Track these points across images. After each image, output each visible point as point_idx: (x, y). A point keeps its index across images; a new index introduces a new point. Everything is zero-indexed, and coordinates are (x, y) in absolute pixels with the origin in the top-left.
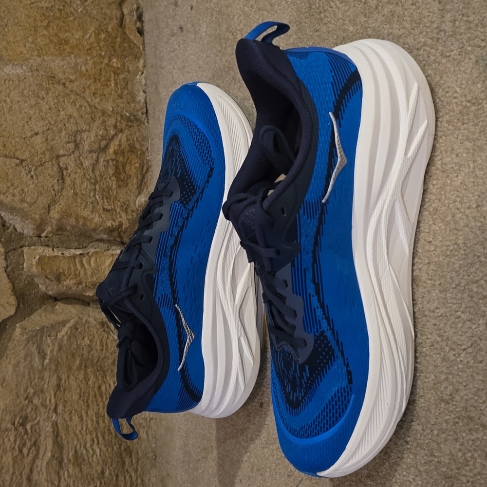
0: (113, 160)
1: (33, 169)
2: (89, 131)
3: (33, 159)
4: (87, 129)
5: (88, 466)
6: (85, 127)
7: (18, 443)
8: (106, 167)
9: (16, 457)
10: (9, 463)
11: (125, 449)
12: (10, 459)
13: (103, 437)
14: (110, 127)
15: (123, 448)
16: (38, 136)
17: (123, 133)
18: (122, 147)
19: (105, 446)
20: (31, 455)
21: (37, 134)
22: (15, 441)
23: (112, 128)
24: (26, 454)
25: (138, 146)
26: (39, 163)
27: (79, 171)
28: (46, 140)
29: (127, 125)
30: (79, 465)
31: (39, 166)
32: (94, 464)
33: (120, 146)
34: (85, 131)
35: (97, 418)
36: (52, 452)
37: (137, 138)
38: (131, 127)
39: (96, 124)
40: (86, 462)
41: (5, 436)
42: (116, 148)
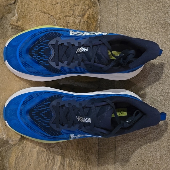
0: (86, 21)
1: (56, 21)
2: (79, 6)
3: (56, 16)
4: (78, 4)
5: (74, 167)
6: (77, 3)
7: (47, 157)
8: (84, 24)
9: (46, 165)
10: (43, 168)
11: (88, 158)
12: (44, 166)
13: (80, 153)
14: (86, 5)
15: (87, 158)
16: (58, 4)
17: (91, 9)
18: (90, 16)
19: (81, 157)
20: (52, 163)
21: (58, 3)
22: (46, 157)
23: (87, 5)
24: (50, 163)
25: (96, 16)
26: (59, 18)
27: (74, 25)
28: (62, 7)
29: (92, 5)
30: (71, 167)
31: (59, 20)
32: (76, 166)
33: (89, 15)
34: (77, 5)
35: (78, 144)
36: (61, 161)
37: (96, 12)
38: (94, 6)
39: (81, 2)
40: (73, 165)
41: (42, 155)
42: (88, 15)
